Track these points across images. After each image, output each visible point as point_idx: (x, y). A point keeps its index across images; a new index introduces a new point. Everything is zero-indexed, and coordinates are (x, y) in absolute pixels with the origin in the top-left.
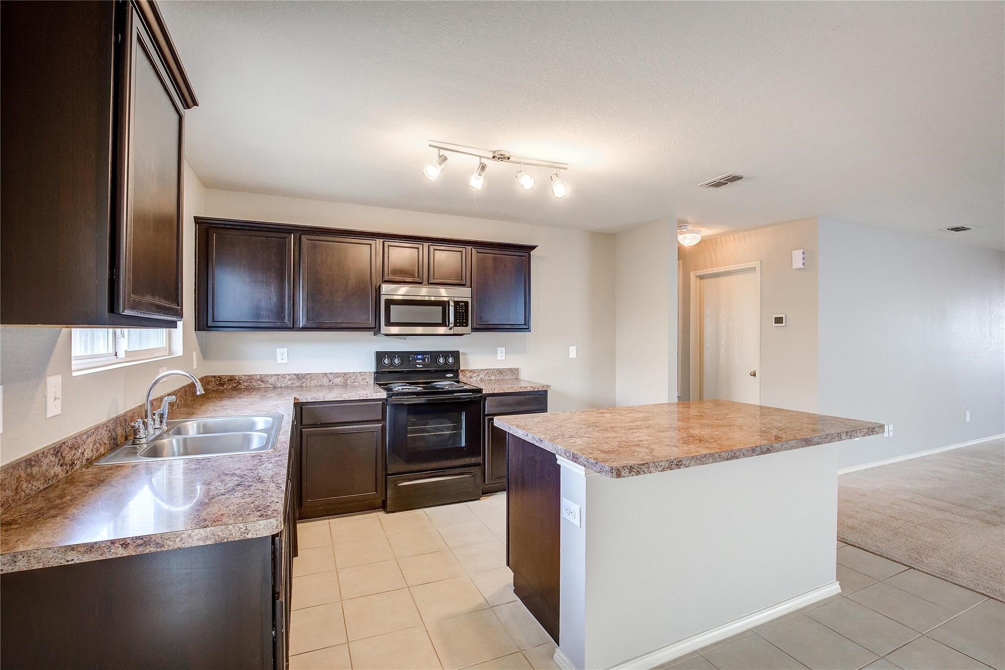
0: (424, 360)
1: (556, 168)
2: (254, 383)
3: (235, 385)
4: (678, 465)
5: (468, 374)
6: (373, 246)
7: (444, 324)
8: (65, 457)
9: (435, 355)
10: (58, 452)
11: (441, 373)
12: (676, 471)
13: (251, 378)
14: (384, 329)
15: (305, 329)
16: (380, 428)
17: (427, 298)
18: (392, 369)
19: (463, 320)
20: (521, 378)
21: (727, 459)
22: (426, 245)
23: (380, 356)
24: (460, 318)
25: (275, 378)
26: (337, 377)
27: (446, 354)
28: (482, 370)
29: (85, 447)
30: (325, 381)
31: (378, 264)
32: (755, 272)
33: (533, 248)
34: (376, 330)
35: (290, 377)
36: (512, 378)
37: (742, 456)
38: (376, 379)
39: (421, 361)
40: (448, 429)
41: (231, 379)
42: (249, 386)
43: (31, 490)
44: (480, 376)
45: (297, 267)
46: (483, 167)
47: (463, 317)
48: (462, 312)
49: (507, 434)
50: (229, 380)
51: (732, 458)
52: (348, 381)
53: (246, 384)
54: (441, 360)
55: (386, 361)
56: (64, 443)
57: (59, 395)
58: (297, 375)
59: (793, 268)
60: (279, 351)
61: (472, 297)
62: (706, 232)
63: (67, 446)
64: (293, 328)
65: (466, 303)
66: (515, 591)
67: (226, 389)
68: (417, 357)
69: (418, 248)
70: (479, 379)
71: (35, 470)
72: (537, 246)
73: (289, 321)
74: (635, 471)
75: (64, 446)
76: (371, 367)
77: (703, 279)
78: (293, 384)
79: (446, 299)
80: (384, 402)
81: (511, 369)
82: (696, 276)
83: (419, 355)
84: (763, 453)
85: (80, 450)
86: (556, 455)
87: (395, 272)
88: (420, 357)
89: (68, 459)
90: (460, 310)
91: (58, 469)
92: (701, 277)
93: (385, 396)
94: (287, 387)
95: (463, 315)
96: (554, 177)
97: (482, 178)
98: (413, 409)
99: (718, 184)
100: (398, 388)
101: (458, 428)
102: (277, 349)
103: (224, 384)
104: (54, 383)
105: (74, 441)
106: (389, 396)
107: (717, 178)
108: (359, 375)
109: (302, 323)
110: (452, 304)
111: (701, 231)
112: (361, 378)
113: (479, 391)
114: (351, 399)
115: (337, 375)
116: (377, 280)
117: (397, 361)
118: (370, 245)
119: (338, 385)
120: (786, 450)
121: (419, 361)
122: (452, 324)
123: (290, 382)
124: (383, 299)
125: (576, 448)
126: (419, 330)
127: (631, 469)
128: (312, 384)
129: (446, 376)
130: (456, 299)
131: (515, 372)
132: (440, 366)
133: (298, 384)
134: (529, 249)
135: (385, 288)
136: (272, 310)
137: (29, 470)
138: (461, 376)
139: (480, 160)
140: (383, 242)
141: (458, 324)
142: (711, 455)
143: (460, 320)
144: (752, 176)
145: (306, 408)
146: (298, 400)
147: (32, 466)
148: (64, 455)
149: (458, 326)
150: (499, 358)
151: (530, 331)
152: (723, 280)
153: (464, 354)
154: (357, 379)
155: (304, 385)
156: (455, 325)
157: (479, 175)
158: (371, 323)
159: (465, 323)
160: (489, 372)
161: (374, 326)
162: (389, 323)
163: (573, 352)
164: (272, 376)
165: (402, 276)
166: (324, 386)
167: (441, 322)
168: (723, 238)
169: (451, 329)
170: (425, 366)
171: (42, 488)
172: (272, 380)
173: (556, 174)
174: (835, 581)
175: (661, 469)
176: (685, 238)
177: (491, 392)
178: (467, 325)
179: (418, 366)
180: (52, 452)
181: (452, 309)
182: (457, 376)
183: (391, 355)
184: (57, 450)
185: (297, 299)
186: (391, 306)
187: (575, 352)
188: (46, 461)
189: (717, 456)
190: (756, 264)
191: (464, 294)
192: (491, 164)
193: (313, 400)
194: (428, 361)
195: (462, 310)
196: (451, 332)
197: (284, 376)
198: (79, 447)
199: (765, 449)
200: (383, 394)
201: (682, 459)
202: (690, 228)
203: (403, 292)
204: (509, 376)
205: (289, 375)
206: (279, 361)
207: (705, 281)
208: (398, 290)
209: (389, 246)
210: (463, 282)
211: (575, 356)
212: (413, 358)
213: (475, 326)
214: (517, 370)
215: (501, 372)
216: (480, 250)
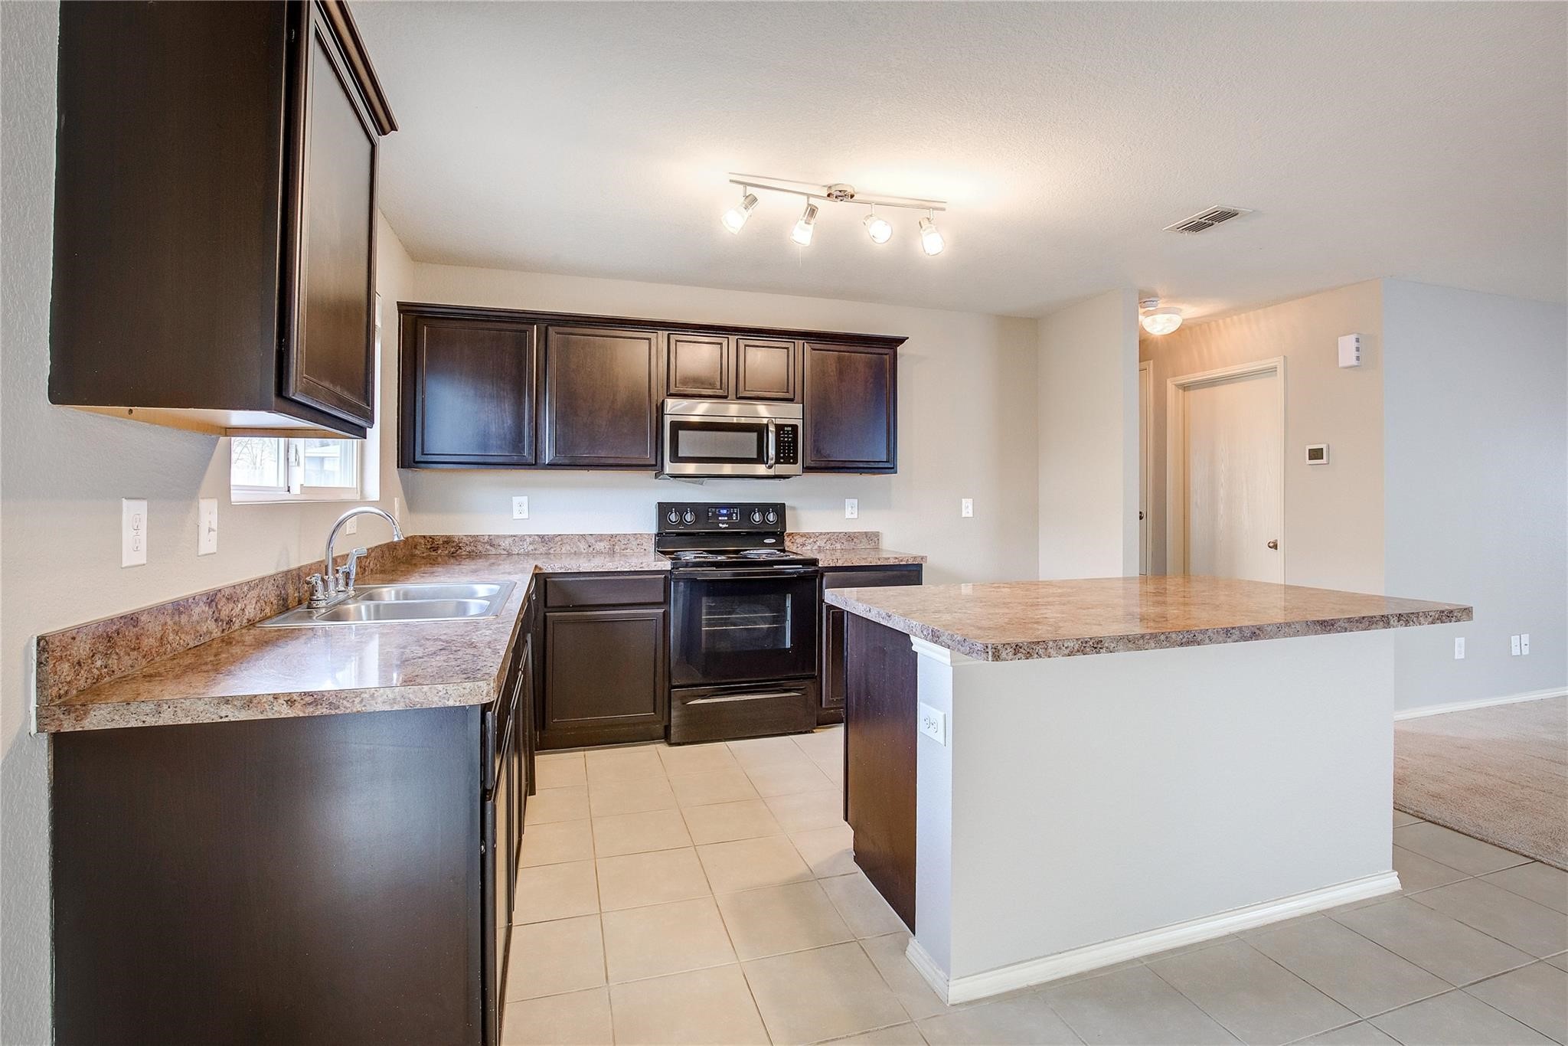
0: (730, 516)
1: (929, 208)
2: (480, 549)
3: (453, 549)
4: (1096, 648)
5: (800, 540)
6: (654, 341)
7: (760, 459)
8: (221, 610)
9: (747, 509)
10: (212, 601)
11: (757, 537)
12: (1093, 658)
13: (475, 540)
14: (669, 467)
15: (552, 466)
16: (662, 615)
17: (735, 420)
18: (681, 529)
19: (789, 453)
20: (884, 548)
21: (1181, 644)
22: (733, 339)
23: (664, 509)
24: (784, 449)
25: (511, 540)
26: (601, 541)
27: (764, 508)
28: (821, 534)
29: (245, 602)
30: (583, 546)
31: (660, 369)
32: (1276, 375)
33: (901, 341)
34: (657, 468)
35: (531, 539)
36: (868, 547)
37: (1207, 641)
38: (658, 544)
39: (726, 518)
40: (764, 620)
41: (448, 541)
42: (473, 551)
43: (179, 644)
44: (818, 543)
45: (542, 379)
46: (812, 211)
47: (789, 450)
48: (788, 442)
49: (845, 613)
50: (444, 543)
51: (1188, 643)
52: (617, 547)
53: (468, 548)
54: (757, 517)
55: (673, 517)
56: (220, 590)
57: (215, 526)
58: (542, 537)
59: (1340, 365)
60: (516, 500)
61: (803, 419)
62: (1191, 311)
63: (224, 596)
64: (535, 464)
65: (795, 427)
66: (857, 859)
67: (441, 555)
68: (719, 511)
69: (721, 344)
70: (816, 547)
71: (184, 619)
72: (908, 338)
73: (530, 454)
74: (1024, 652)
75: (219, 595)
76: (649, 526)
77: (1189, 390)
78: (535, 549)
79: (765, 421)
80: (668, 577)
81: (866, 533)
82: (1177, 385)
83: (724, 508)
84: (1245, 639)
85: (239, 605)
86: (913, 638)
87: (686, 381)
88: (725, 512)
89: (224, 614)
90: (784, 437)
91: (211, 625)
92: (1185, 387)
93: (669, 568)
94: (527, 554)
95: (789, 446)
96: (925, 224)
97: (810, 227)
98: (715, 588)
99: (1197, 227)
100: (689, 556)
101: (780, 619)
102: (514, 498)
103: (438, 548)
104: (208, 512)
105: (232, 591)
106: (675, 567)
107: (1195, 216)
108: (632, 539)
109: (548, 456)
110: (772, 428)
111: (1181, 310)
112: (635, 543)
113: (814, 562)
114: (618, 570)
115: (600, 538)
116: (658, 392)
117: (689, 517)
118: (649, 339)
119: (602, 553)
120: (1286, 637)
121: (723, 518)
122: (772, 459)
123: (531, 547)
124: (668, 420)
125: (939, 623)
126: (727, 469)
127: (1017, 649)
128: (563, 551)
129: (765, 541)
130: (779, 422)
131: (873, 538)
132: (755, 527)
133: (543, 550)
134: (893, 343)
135: (672, 405)
136: (505, 438)
137: (177, 618)
138: (787, 543)
139: (808, 201)
140: (669, 335)
141: (782, 461)
142: (1153, 636)
143: (784, 453)
144: (1254, 211)
145: (553, 581)
146: (540, 569)
147: (180, 613)
148: (219, 607)
149: (782, 463)
150: (848, 515)
151: (896, 473)
152: (1222, 391)
153: (793, 508)
154: (630, 545)
155: (551, 551)
156: (777, 462)
157: (806, 223)
158: (650, 457)
159: (792, 457)
160: (831, 537)
161: (654, 463)
162: (676, 458)
163: (967, 508)
164: (505, 537)
165: (694, 389)
166: (581, 553)
167: (755, 457)
168: (1221, 322)
169: (770, 467)
170: (732, 525)
171: (192, 645)
172: (506, 544)
173: (928, 219)
174: (1391, 870)
175: (1067, 652)
176: (1154, 321)
177: (831, 565)
178: (795, 462)
179: (721, 525)
180: (205, 599)
181: (772, 437)
182: (782, 541)
183: (681, 508)
184: (212, 598)
185: (541, 421)
186: (680, 432)
187: (971, 507)
188: (197, 610)
189: (1163, 637)
190: (1277, 361)
191: (792, 414)
192: (825, 207)
193: (563, 571)
194: (737, 518)
195: (788, 437)
196: (771, 472)
197: (522, 538)
198: (238, 601)
199: (1247, 633)
200: (666, 564)
201: (1102, 639)
202: (1161, 304)
203: (700, 410)
204: (864, 544)
205: (530, 536)
206: (516, 515)
207: (1192, 393)
208: (693, 408)
209: (677, 341)
210: (790, 396)
211: (970, 515)
212: (714, 513)
213: (809, 463)
214: (877, 535)
215: (850, 537)
216: (817, 346)
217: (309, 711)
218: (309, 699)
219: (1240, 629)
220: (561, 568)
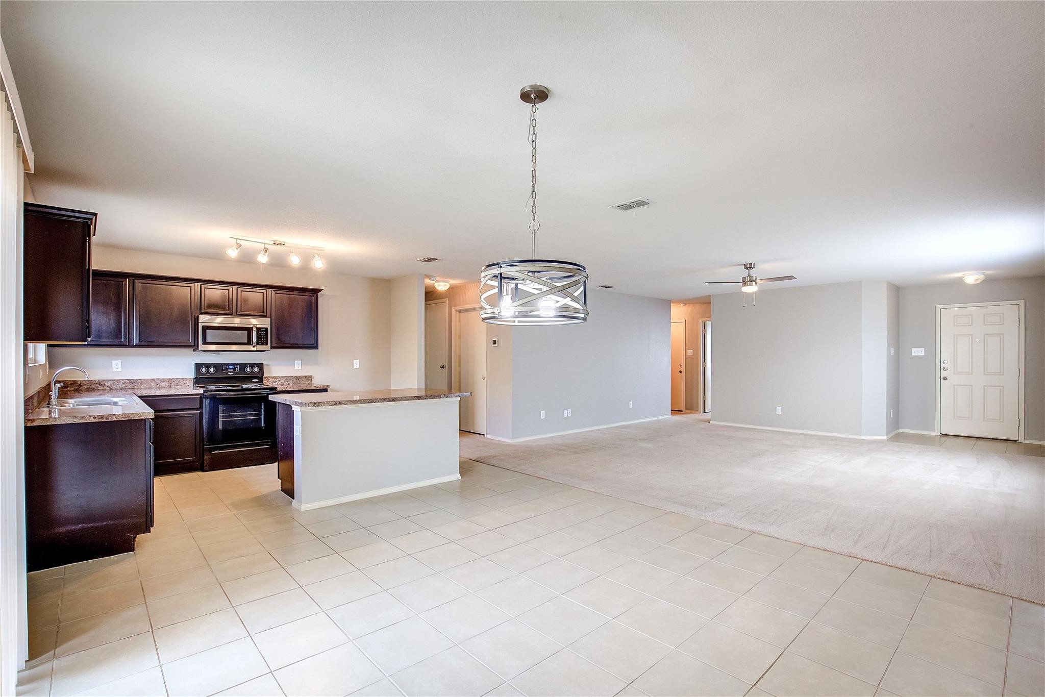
0: (234, 369)
1: (317, 250)
2: (94, 386)
3: (77, 387)
5: (271, 380)
6: (193, 288)
7: (249, 342)
9: (243, 366)
11: (249, 379)
13: (90, 382)
14: (202, 347)
15: (138, 346)
16: (198, 414)
17: (236, 325)
18: (208, 376)
19: (264, 340)
20: (314, 383)
21: (369, 403)
22: (235, 288)
23: (198, 366)
25: (111, 382)
26: (163, 382)
27: (252, 365)
28: (282, 377)
30: (153, 384)
31: (196, 298)
33: (321, 290)
34: (195, 347)
35: (123, 382)
36: (307, 382)
38: (195, 383)
39: (232, 370)
40: (251, 415)
41: (74, 383)
42: (89, 388)
44: (281, 381)
45: (131, 303)
46: (267, 250)
47: (264, 339)
48: (263, 335)
49: (277, 403)
50: (71, 384)
51: (371, 402)
52: (172, 385)
53: (86, 387)
54: (248, 369)
55: (204, 370)
58: (130, 380)
60: (114, 362)
61: (271, 325)
64: (129, 345)
65: (266, 329)
67: (69, 390)
68: (228, 367)
69: (228, 290)
70: (280, 383)
72: (323, 289)
73: (125, 340)
74: (317, 404)
76: (192, 375)
77: (460, 313)
78: (125, 387)
79: (252, 326)
80: (202, 397)
81: (307, 376)
82: (457, 311)
83: (230, 365)
86: (292, 406)
87: (210, 306)
88: (232, 367)
90: (261, 333)
92: (460, 311)
93: (202, 393)
94: (122, 389)
95: (264, 337)
96: (314, 256)
97: (266, 256)
98: (227, 401)
99: (427, 261)
100: (213, 387)
101: (260, 414)
102: (113, 361)
103: (68, 387)
106: (205, 391)
108: (181, 380)
109: (135, 342)
110: (255, 329)
111: (448, 281)
112: (183, 382)
113: (274, 389)
114: (176, 394)
115: (163, 380)
116: (195, 312)
117: (212, 370)
118: (191, 287)
119: (165, 387)
121: (230, 370)
122: (255, 343)
123: (123, 386)
124: (201, 325)
126: (234, 347)
127: (315, 404)
128: (142, 387)
129: (253, 381)
130: (258, 326)
131: (309, 378)
132: (248, 374)
133: (130, 386)
134: (315, 291)
135: (202, 318)
136: (111, 332)
138: (265, 381)
139: (265, 246)
140: (201, 285)
143: (261, 340)
149: (260, 345)
150: (296, 368)
151: (318, 349)
152: (470, 314)
153: (268, 365)
154: (179, 384)
155: (136, 387)
156: (258, 344)
157: (264, 254)
158: (191, 342)
159: (265, 342)
160: (288, 378)
161: (193, 345)
162: (205, 342)
163: (356, 365)
164: (108, 381)
165: (215, 308)
166: (153, 388)
167: (246, 342)
169: (254, 347)
170: (235, 373)
172: (108, 384)
173: (317, 253)
176: (439, 285)
177: (283, 390)
178: (267, 344)
179: (229, 373)
181: (255, 334)
182: (262, 381)
183: (208, 366)
185: (131, 325)
186: (207, 330)
191: (265, 323)
193: (147, 395)
194: (238, 370)
195: (263, 333)
196: (255, 349)
197: (118, 381)
200: (201, 391)
202: (440, 278)
203: (218, 321)
204: (305, 381)
205: (123, 380)
206: (114, 370)
207: (462, 314)
208: (214, 320)
209: (205, 288)
210: (264, 314)
211: (358, 367)
212: (226, 368)
213: (274, 345)
214: (311, 377)
215: (297, 378)
216: (278, 292)
217: (100, 420)
218: (100, 417)
219: (389, 398)
220: (146, 394)
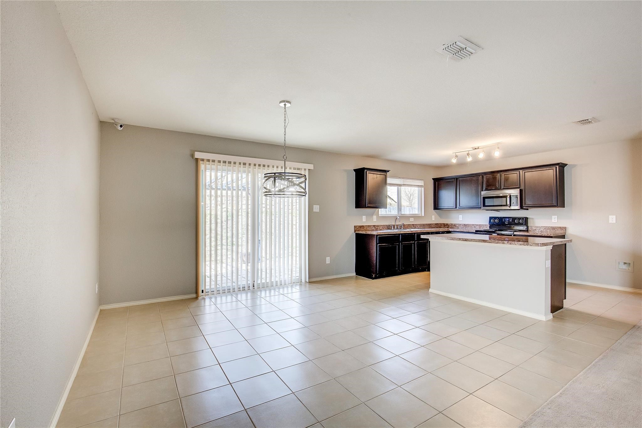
0: (509, 220)
5: (534, 228)
9: (515, 219)
10: (374, 226)
17: (499, 195)
18: (495, 224)
22: (500, 173)
23: (491, 218)
26: (477, 226)
27: (519, 218)
28: (542, 227)
30: (473, 227)
31: (481, 184)
36: (561, 232)
38: (490, 227)
41: (447, 224)
43: (369, 229)
45: (456, 189)
46: (469, 155)
50: (447, 225)
54: (517, 221)
55: (493, 220)
58: (464, 224)
61: (520, 193)
65: (518, 196)
69: (497, 175)
70: (540, 231)
73: (455, 206)
76: (487, 223)
79: (506, 195)
83: (507, 218)
90: (513, 199)
104: (375, 217)
105: (378, 226)
110: (509, 196)
117: (497, 221)
122: (510, 205)
124: (482, 197)
128: (469, 228)
130: (511, 194)
131: (563, 229)
133: (465, 228)
134: (556, 165)
135: (483, 193)
138: (530, 229)
139: (468, 152)
140: (483, 175)
141: (513, 205)
150: (553, 221)
154: (484, 227)
158: (480, 206)
160: (546, 228)
162: (484, 206)
164: (457, 224)
165: (491, 187)
167: (506, 205)
170: (509, 223)
172: (457, 225)
178: (518, 205)
179: (506, 223)
182: (527, 226)
183: (495, 218)
185: (457, 199)
186: (485, 199)
191: (516, 192)
194: (511, 221)
195: (516, 199)
196: (510, 209)
203: (491, 193)
204: (559, 231)
205: (462, 224)
206: (460, 220)
209: (485, 177)
210: (518, 186)
211: (614, 221)
212: (504, 220)
213: (524, 206)
215: (553, 228)
216: (526, 171)
